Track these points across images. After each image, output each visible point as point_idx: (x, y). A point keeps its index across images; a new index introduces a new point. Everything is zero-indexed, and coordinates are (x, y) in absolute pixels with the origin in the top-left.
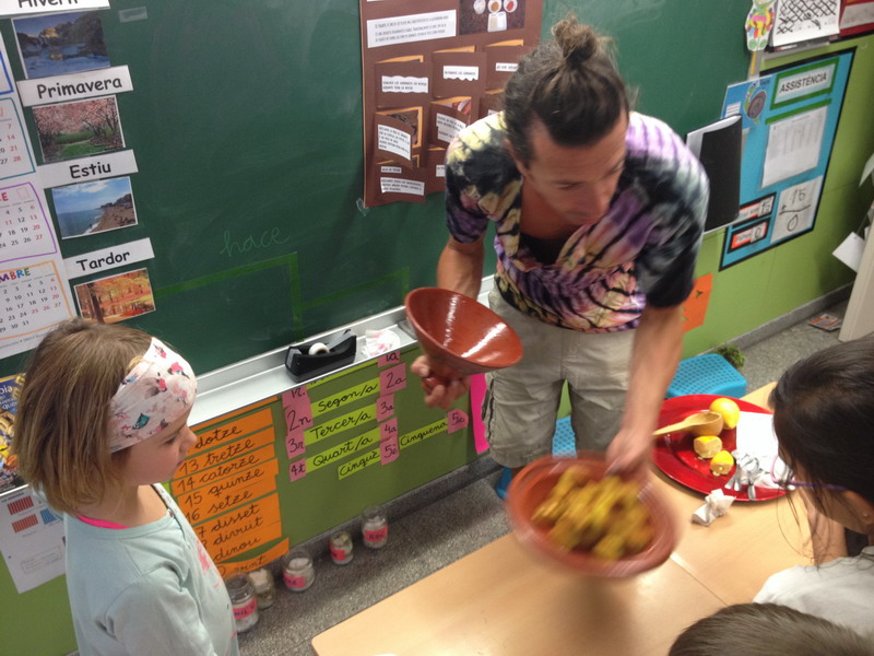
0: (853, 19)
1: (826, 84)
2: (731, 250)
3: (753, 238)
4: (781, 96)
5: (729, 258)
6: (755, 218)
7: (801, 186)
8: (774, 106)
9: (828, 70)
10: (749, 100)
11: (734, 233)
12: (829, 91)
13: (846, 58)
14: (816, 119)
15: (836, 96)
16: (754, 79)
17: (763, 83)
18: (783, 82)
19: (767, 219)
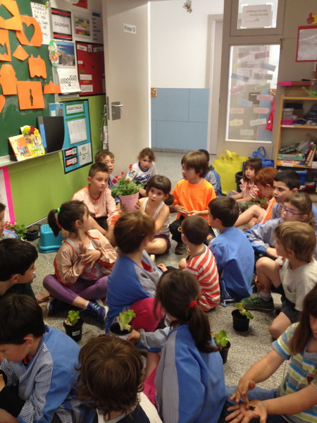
0: (84, 90)
1: (81, 110)
2: (67, 166)
3: (73, 163)
4: (69, 112)
5: (67, 169)
6: (71, 155)
7: (84, 146)
8: (67, 115)
9: (81, 105)
10: (58, 110)
11: (67, 160)
12: (83, 112)
13: (86, 102)
14: (82, 122)
15: (86, 114)
16: (57, 103)
17: (61, 105)
18: (68, 107)
19: (75, 156)
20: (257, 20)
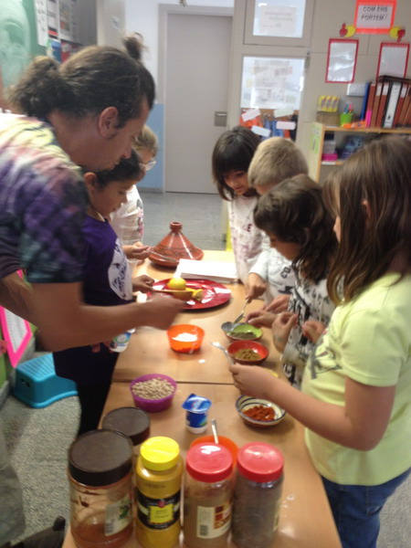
20: (278, 25)
